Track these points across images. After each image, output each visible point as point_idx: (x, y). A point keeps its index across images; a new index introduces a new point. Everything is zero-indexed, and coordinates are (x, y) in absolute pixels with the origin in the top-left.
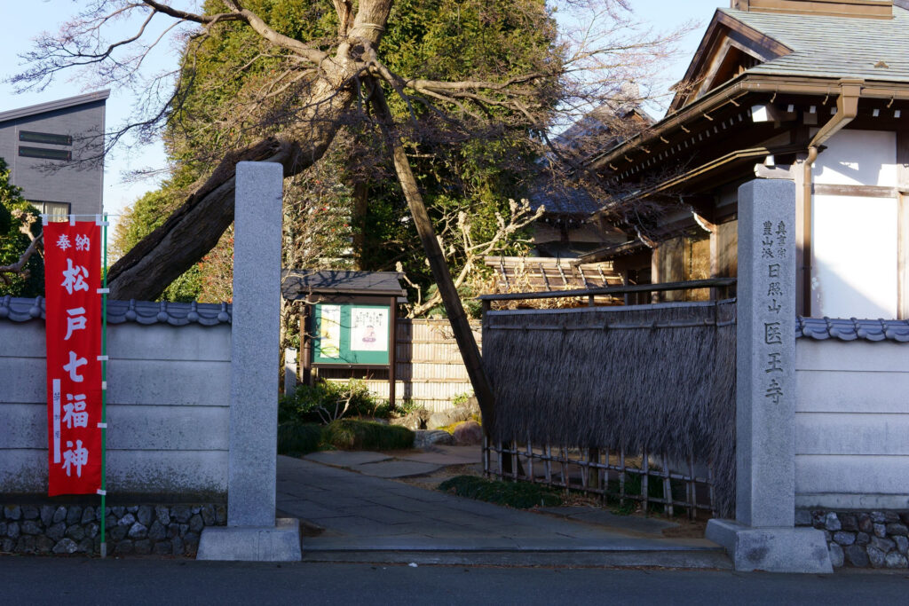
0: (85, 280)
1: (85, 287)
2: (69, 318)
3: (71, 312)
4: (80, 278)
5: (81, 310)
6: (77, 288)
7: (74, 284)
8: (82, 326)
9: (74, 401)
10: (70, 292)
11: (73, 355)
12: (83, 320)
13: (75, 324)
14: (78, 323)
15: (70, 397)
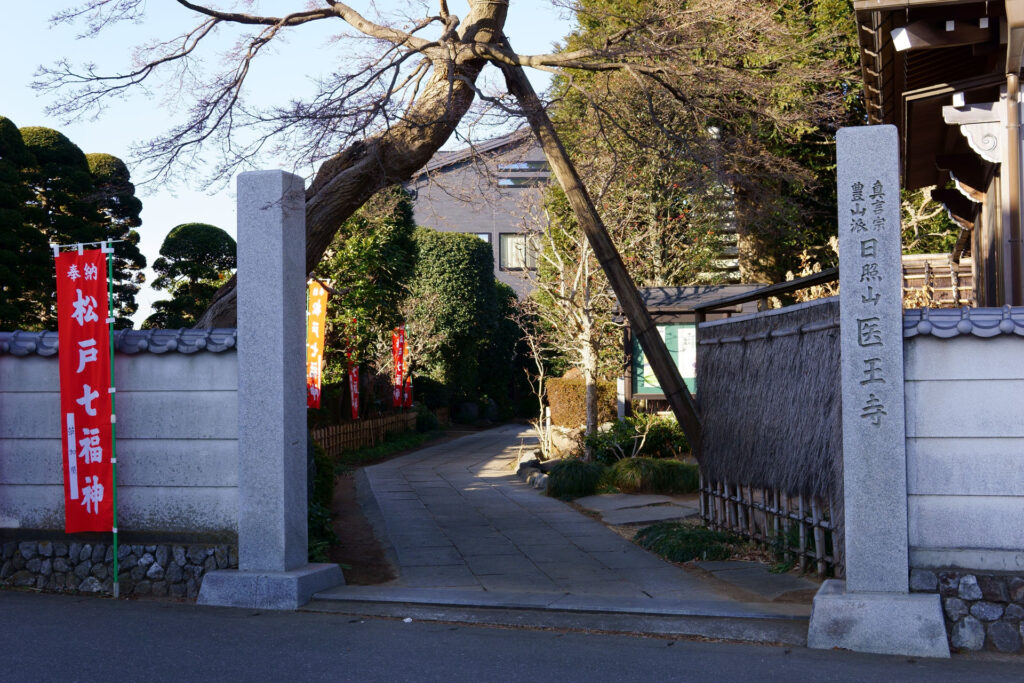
0: (95, 310)
1: (95, 317)
2: (81, 351)
3: (83, 344)
4: (90, 308)
5: (92, 342)
6: (88, 319)
7: (84, 315)
8: (94, 358)
9: (90, 436)
10: (81, 324)
11: (87, 388)
12: (94, 352)
13: (87, 356)
14: (90, 355)
15: (86, 431)
